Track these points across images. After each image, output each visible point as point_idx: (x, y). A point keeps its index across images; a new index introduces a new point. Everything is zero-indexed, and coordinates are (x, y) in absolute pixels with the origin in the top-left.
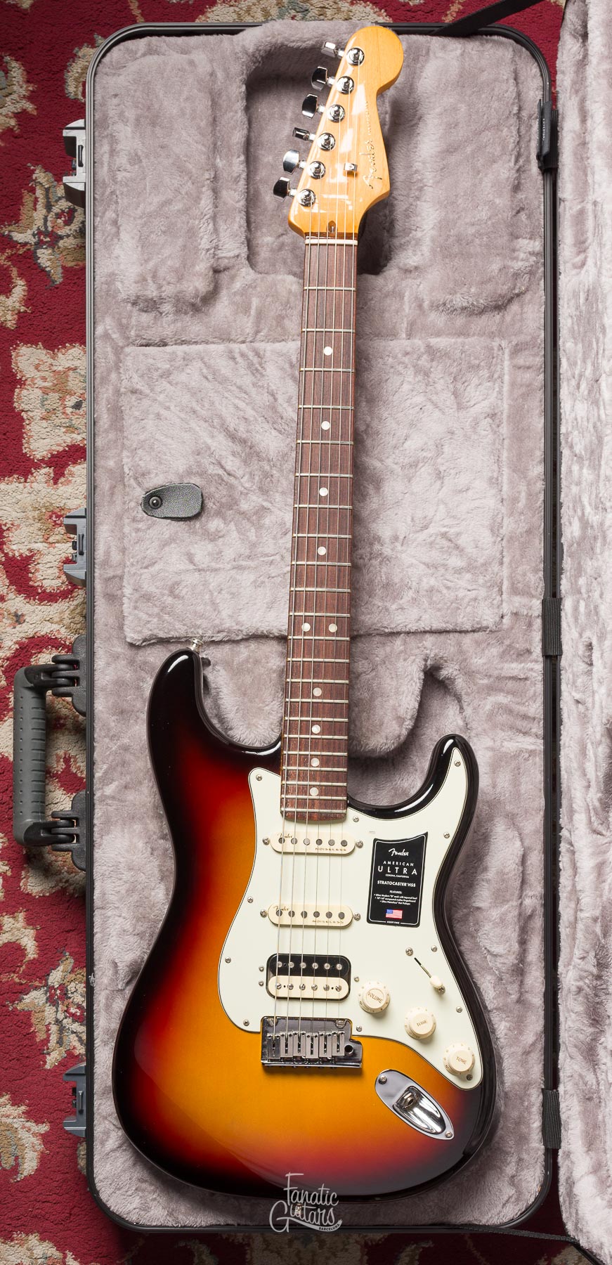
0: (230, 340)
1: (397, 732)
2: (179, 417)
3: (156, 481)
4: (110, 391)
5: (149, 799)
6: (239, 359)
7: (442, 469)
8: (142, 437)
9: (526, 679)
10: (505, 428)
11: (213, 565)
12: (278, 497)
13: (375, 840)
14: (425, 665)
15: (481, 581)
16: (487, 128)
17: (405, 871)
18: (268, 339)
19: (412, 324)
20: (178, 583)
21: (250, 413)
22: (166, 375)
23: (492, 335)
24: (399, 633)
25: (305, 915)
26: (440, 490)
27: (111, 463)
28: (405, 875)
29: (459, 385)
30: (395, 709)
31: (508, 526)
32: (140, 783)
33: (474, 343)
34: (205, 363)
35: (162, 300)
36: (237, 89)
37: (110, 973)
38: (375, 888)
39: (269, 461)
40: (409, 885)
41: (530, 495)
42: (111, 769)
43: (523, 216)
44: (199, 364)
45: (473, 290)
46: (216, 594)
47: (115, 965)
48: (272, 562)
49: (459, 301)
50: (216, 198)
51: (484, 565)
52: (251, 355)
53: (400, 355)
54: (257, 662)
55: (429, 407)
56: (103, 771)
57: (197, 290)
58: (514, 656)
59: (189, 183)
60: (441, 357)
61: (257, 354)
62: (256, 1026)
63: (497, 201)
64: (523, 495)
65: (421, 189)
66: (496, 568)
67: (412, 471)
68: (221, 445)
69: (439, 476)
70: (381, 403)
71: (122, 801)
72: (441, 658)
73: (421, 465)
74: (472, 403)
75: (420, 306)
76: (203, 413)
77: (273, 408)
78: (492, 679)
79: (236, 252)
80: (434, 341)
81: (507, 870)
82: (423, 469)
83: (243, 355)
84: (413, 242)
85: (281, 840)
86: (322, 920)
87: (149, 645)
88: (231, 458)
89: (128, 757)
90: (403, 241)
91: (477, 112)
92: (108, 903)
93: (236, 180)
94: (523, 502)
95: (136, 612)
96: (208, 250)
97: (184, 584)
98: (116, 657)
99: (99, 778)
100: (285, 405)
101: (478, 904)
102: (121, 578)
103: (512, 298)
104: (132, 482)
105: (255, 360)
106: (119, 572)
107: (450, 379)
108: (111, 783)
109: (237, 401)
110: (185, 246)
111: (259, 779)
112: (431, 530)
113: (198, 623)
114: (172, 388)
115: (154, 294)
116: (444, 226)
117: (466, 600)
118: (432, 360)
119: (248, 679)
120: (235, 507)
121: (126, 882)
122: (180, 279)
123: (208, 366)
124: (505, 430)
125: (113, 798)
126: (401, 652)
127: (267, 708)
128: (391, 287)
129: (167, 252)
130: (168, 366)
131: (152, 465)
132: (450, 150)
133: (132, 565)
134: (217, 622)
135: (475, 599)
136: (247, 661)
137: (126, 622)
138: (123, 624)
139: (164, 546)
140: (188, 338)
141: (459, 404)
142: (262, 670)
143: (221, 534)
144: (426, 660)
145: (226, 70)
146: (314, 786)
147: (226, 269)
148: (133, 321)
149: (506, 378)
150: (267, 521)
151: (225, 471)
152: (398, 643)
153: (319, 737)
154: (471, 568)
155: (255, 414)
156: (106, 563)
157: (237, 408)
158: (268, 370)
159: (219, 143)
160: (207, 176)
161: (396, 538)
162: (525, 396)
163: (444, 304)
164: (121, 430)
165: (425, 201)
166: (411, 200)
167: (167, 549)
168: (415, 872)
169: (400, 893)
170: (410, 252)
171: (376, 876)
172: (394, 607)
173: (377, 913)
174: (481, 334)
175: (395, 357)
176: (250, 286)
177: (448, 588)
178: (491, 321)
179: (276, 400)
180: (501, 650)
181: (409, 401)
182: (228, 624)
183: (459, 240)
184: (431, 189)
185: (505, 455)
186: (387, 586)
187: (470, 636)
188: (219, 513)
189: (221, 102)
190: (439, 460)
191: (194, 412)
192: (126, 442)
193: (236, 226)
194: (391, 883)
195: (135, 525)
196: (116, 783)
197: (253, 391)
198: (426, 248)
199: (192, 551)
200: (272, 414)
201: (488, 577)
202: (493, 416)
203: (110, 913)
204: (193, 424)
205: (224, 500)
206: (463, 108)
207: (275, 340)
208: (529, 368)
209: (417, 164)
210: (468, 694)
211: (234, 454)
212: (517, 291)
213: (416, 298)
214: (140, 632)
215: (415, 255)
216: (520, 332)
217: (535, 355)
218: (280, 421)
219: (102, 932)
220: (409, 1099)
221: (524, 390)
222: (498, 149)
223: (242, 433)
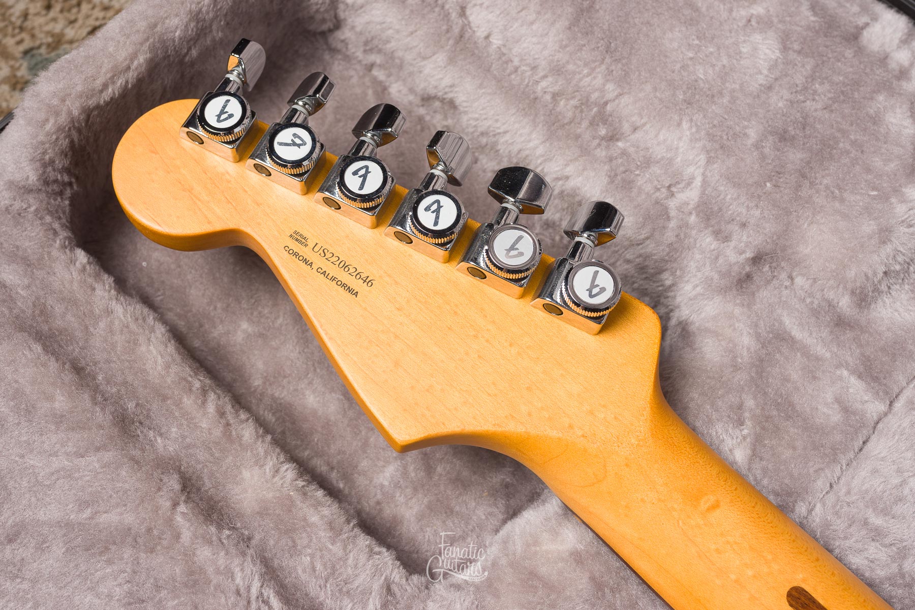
75: (841, 323)
159: (131, 406)
165: (635, 129)
184: (625, 100)
189: (59, 323)
209: (544, 84)
213: (815, 313)
215: (727, 239)
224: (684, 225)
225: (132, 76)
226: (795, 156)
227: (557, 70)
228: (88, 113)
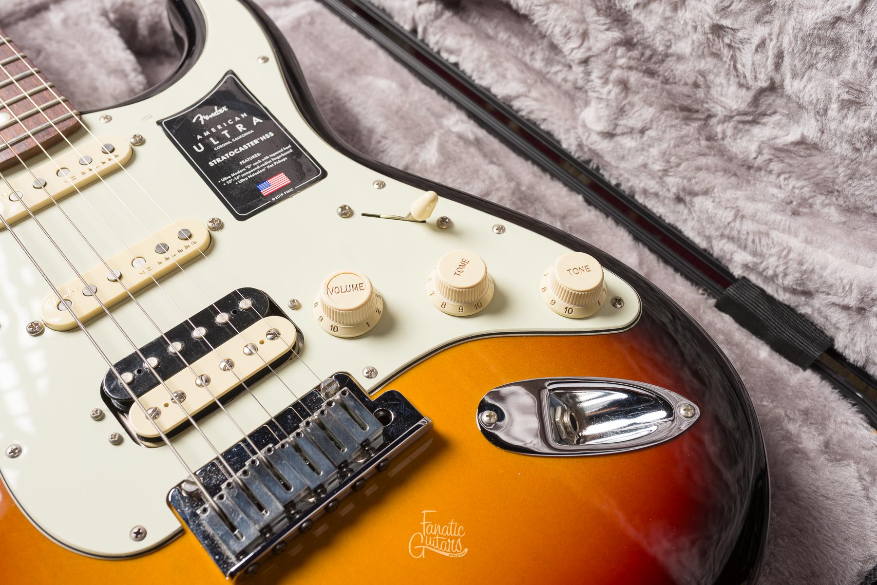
13: (159, 123)
17: (240, 127)
25: (114, 276)
28: (244, 132)
38: (214, 175)
40: (262, 139)
86: (157, 264)
152: (54, 15)
168: (257, 120)
169: (259, 155)
171: (201, 161)
173: (245, 201)
194: (232, 154)
220: (566, 420)
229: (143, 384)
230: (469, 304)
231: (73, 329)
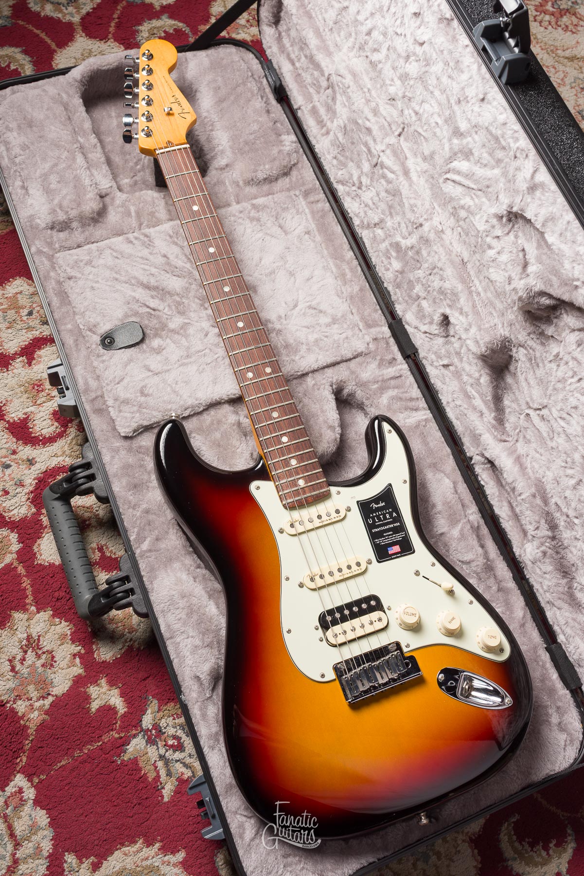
0: (123, 234)
1: (333, 437)
2: (107, 285)
3: (105, 328)
4: (54, 283)
5: (178, 542)
6: (135, 242)
7: (291, 270)
8: (86, 304)
9: (401, 376)
10: (319, 238)
11: (165, 368)
12: (192, 315)
13: (358, 502)
14: (333, 389)
15: (345, 326)
16: (238, 86)
17: (388, 516)
18: (149, 227)
19: (237, 196)
20: (145, 386)
21: (154, 270)
22: (89, 263)
23: (288, 190)
24: (307, 374)
25: (331, 574)
26: (295, 282)
27: (69, 326)
28: (388, 519)
29: (281, 221)
30: (325, 422)
31: (347, 290)
32: (167, 533)
33: (280, 197)
34: (113, 249)
35: (70, 220)
36: (78, 102)
37: (195, 687)
38: (373, 536)
39: (178, 294)
40: (395, 525)
41: (351, 269)
42: (142, 529)
43: (279, 125)
44: (109, 251)
45: (267, 167)
46: (174, 386)
47: (198, 678)
48: (205, 355)
49: (261, 175)
50: (85, 158)
51: (343, 316)
52: (142, 237)
53: (237, 214)
54: (219, 422)
55: (268, 238)
56: (135, 533)
57: (92, 208)
58: (387, 365)
59: (66, 152)
60: (263, 209)
61: (146, 236)
62: (331, 675)
63: (260, 119)
64: (347, 271)
65: (212, 125)
66: (351, 317)
67: (273, 275)
68: (141, 294)
69: (292, 274)
70: (236, 243)
71: (158, 551)
72: (341, 381)
73: (277, 271)
74: (293, 229)
75: (238, 185)
76: (123, 278)
77: (168, 264)
78: (380, 383)
79: (110, 185)
80: (254, 202)
81: (449, 500)
82: (279, 274)
83: (136, 238)
84: (219, 153)
85: (292, 526)
86: (346, 573)
87: (139, 434)
88: (152, 300)
89: (151, 517)
90: (212, 154)
91: (229, 79)
92: (174, 632)
93: (95, 146)
94: (349, 275)
95: (122, 414)
96: (91, 185)
97: (149, 386)
98: (116, 451)
99: (135, 540)
100: (176, 260)
101: (440, 532)
102: (102, 396)
103: (291, 167)
104: (88, 333)
105: (146, 239)
106: (99, 393)
107: (273, 219)
108: (145, 541)
109: (142, 266)
110: (75, 186)
111: (258, 488)
112: (301, 306)
113: (169, 407)
114: (96, 269)
115: (64, 217)
116: (234, 139)
117: (341, 341)
118: (258, 211)
119: (218, 435)
120: (166, 329)
121: (183, 609)
122: (79, 205)
123: (116, 251)
124: (318, 238)
125: (150, 551)
126: (314, 385)
127: (238, 450)
128: (215, 180)
129: (64, 192)
130: (89, 257)
131: (99, 319)
132: (221, 101)
133: (108, 384)
134: (182, 403)
135: (347, 338)
136: (212, 423)
137: (117, 423)
138: (115, 426)
139: (126, 366)
140: (96, 240)
141: (285, 231)
142: (225, 426)
143: (163, 347)
144: (331, 386)
145: (67, 93)
146: (300, 478)
147: (107, 195)
148: (55, 239)
149: (307, 211)
150: (191, 331)
151: (151, 309)
152: (310, 381)
153: (289, 443)
154: (335, 321)
155: (157, 270)
156: (87, 390)
157: (145, 270)
158: (156, 243)
159: (76, 129)
160: (75, 146)
161: (280, 317)
162: (323, 217)
163: (253, 180)
164: (70, 303)
165: (217, 130)
166: (208, 133)
167: (128, 367)
168: (394, 514)
169: (391, 533)
170: (219, 159)
171: (369, 527)
172: (297, 358)
173: (382, 554)
174: (281, 191)
175: (234, 216)
176: (126, 201)
177: (326, 337)
178: (284, 182)
179: (168, 258)
180: (377, 363)
181: (254, 238)
182: (190, 402)
183: (246, 143)
184: (218, 123)
185: (325, 252)
186: (287, 346)
187: (353, 361)
188: (156, 335)
189: (70, 108)
190: (287, 266)
191: (117, 279)
192: (75, 309)
193: (104, 171)
194: (382, 529)
195: (100, 359)
196: (149, 539)
197: (151, 257)
198: (229, 153)
199: (147, 364)
200: (170, 268)
201: (348, 323)
202: (308, 233)
203: (178, 640)
204: (118, 287)
205: (157, 326)
206: (220, 79)
207: (154, 226)
208: (318, 201)
210: (368, 399)
211: (152, 297)
212: (292, 163)
213: (234, 182)
214: (128, 426)
215: (223, 159)
216: (303, 184)
217: (319, 193)
218: (176, 270)
219: (178, 656)
220: (467, 687)
221: (320, 214)
222: (249, 94)
223: (153, 282)
224: (216, 154)
225: (111, 67)
226: (247, 148)
227: (208, 111)
228: (98, 70)
229: (335, 622)
230: (449, 633)
231: (314, 590)
